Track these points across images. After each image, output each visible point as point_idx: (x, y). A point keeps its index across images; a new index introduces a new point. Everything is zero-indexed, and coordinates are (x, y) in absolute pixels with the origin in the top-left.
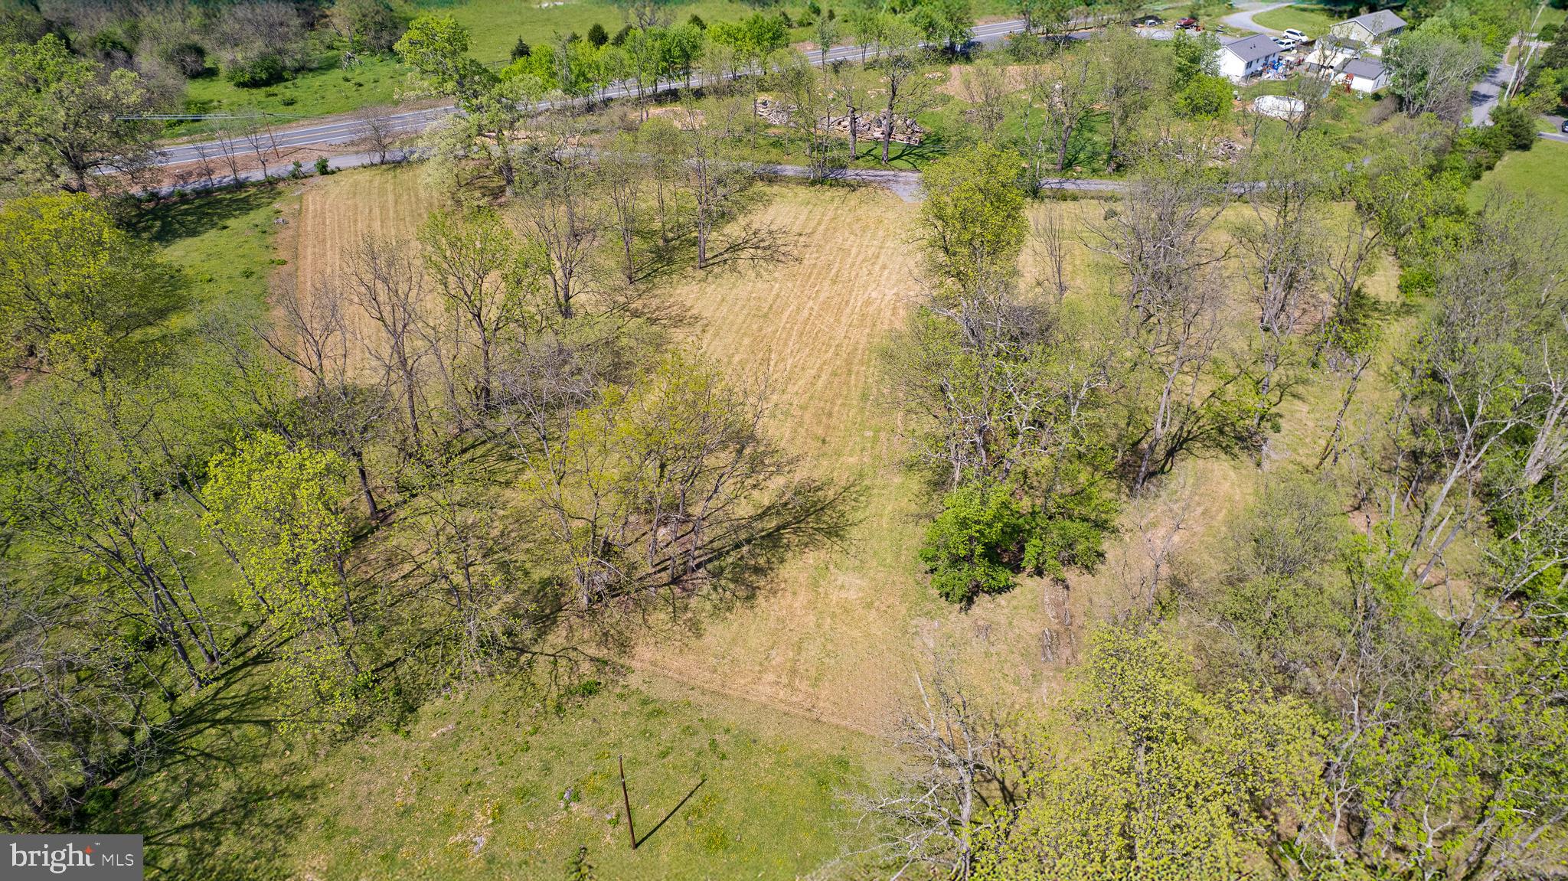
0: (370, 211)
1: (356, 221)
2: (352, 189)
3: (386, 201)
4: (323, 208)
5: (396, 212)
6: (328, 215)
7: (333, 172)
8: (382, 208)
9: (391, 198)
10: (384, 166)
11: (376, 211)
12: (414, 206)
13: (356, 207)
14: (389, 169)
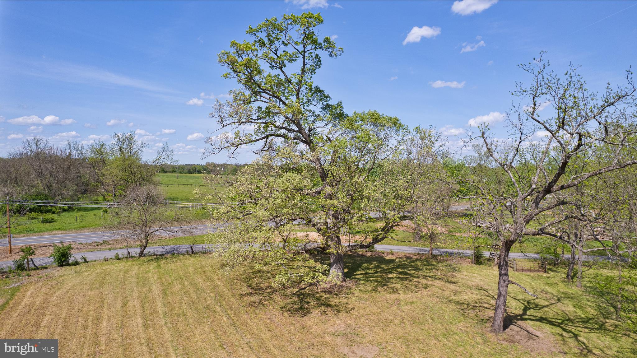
0: (125, 304)
1: (98, 318)
2: (99, 279)
3: (150, 291)
4: (46, 301)
5: (167, 304)
6: (51, 309)
7: (76, 263)
8: (143, 300)
9: (156, 288)
10: (143, 258)
11: (135, 304)
12: (194, 297)
13: (102, 300)
14: (150, 260)
